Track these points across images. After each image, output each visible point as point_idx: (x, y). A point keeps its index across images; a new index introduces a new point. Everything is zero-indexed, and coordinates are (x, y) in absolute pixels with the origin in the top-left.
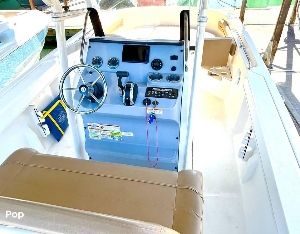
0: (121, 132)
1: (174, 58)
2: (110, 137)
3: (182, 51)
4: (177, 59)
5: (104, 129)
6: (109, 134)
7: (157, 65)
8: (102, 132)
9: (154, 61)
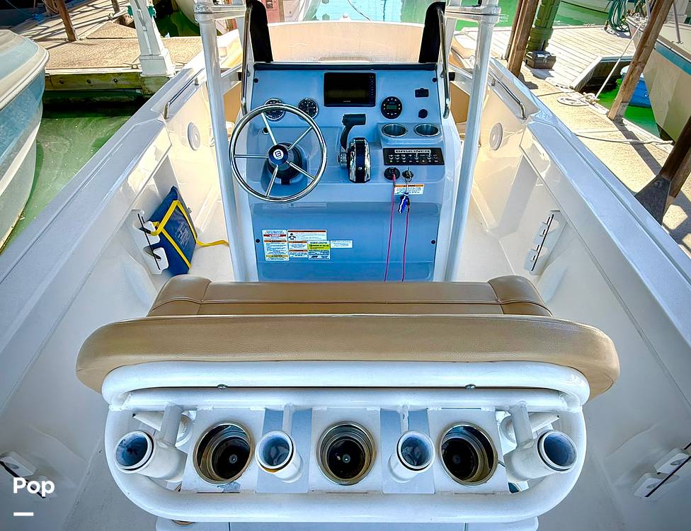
0: (328, 242)
1: (422, 93)
2: (306, 254)
3: (435, 80)
4: (427, 96)
5: (295, 240)
6: (306, 248)
7: (392, 108)
8: (290, 247)
9: (385, 101)
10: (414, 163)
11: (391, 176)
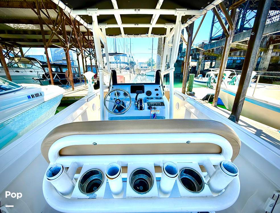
4: (158, 90)
9: (147, 92)
10: (156, 105)
11: (150, 108)
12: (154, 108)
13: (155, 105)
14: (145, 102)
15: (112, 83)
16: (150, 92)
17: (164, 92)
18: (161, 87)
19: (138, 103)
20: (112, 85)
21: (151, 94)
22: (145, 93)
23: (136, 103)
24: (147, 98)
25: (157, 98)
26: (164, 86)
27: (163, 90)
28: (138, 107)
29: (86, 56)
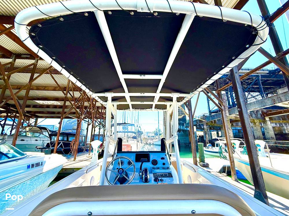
1: (163, 158)
3: (166, 155)
4: (164, 159)
7: (155, 162)
9: (153, 160)
11: (156, 180)
12: (161, 180)
13: (162, 176)
14: (151, 172)
15: (116, 151)
16: (156, 161)
17: (171, 162)
18: (167, 155)
19: (142, 173)
20: (116, 153)
21: (157, 163)
22: (151, 162)
23: (141, 174)
24: (153, 168)
25: (164, 168)
26: (170, 155)
27: (170, 159)
28: (143, 179)
29: (96, 126)
